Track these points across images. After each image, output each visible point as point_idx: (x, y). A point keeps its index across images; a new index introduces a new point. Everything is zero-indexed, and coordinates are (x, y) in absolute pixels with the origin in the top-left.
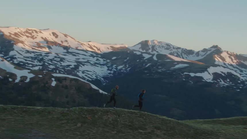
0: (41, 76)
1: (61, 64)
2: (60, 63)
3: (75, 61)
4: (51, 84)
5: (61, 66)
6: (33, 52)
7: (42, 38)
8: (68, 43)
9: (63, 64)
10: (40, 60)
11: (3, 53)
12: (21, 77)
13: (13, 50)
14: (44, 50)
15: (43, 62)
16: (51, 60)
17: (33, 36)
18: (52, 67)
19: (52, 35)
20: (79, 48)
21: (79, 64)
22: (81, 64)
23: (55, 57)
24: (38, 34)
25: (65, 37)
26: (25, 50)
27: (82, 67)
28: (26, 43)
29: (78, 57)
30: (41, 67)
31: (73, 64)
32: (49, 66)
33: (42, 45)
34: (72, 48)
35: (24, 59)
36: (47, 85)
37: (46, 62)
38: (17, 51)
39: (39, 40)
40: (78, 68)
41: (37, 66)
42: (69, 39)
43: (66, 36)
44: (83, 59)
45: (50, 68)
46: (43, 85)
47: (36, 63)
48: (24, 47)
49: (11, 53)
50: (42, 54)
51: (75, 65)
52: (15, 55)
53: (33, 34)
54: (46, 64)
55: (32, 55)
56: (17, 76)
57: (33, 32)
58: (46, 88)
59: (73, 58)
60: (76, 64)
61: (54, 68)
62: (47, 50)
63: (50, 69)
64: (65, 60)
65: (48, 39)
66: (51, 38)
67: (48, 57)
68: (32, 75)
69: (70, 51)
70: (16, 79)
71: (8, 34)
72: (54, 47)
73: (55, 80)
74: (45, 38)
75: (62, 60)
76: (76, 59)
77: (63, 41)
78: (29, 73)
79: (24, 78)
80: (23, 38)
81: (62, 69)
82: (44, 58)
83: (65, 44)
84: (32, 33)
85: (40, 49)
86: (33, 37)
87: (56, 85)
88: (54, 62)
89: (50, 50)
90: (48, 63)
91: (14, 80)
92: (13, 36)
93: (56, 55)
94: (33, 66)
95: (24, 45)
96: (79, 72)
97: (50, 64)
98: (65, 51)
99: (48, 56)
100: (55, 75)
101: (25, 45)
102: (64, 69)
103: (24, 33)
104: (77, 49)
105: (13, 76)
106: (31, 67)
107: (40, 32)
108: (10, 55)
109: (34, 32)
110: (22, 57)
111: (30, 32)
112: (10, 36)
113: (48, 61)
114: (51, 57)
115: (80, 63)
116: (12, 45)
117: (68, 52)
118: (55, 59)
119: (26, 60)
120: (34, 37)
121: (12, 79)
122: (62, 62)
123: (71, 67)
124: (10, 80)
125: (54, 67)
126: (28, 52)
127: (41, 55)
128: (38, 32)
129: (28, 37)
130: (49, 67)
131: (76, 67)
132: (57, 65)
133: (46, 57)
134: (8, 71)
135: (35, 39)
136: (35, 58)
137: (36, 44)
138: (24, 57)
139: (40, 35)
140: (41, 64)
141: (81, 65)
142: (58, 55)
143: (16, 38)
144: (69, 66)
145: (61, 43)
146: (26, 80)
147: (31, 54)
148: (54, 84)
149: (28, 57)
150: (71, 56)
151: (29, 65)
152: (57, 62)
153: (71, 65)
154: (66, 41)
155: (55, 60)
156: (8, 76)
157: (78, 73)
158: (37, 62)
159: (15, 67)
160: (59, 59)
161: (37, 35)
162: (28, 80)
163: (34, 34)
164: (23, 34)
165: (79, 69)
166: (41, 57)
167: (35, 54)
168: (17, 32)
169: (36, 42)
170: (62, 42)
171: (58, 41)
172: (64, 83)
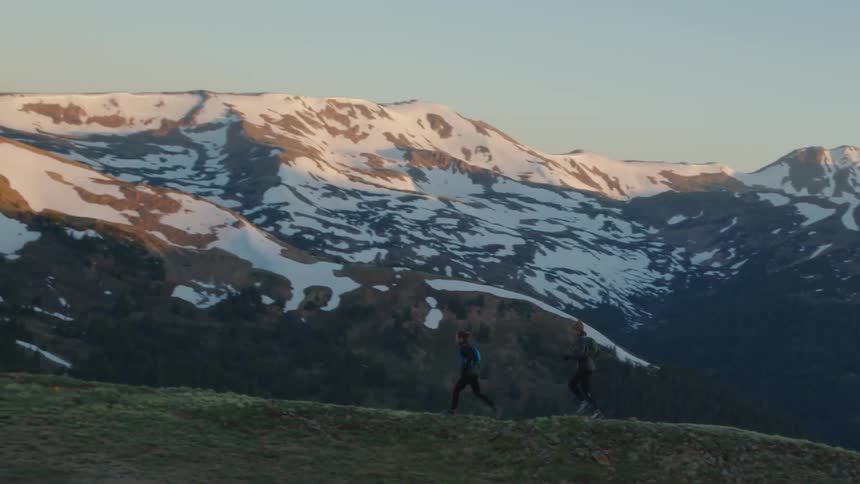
0: (383, 288)
1: (463, 240)
2: (459, 237)
3: (520, 230)
4: (424, 320)
5: (463, 249)
6: (354, 193)
7: (389, 136)
8: (490, 158)
9: (471, 241)
10: (380, 227)
11: (239, 195)
12: (307, 291)
13: (278, 183)
14: (396, 183)
15: (390, 232)
16: (424, 225)
17: (356, 128)
18: (426, 252)
19: (426, 124)
20: (535, 178)
21: (533, 241)
22: (543, 241)
23: (440, 213)
24: (372, 122)
25: (480, 135)
26: (323, 183)
27: (544, 254)
28: (326, 155)
29: (527, 215)
30: (384, 252)
31: (509, 243)
32: (415, 250)
33: (387, 165)
34: (506, 178)
35: (320, 220)
36: (406, 325)
37: (405, 233)
38: (293, 190)
39: (376, 143)
40: (530, 259)
41: (367, 246)
42: (493, 141)
43: (481, 128)
44: (551, 221)
45: (420, 258)
46: (390, 322)
47: (364, 234)
48: (317, 171)
49: (271, 196)
50: (389, 201)
51: (516, 248)
52: (286, 204)
53: (353, 122)
54: (404, 239)
55: (351, 204)
56: (293, 285)
57: (352, 114)
58: (404, 334)
59: (511, 219)
60: (521, 242)
61: (434, 257)
62: (408, 184)
63: (417, 262)
64: (477, 225)
65: (410, 139)
66: (425, 138)
67: (410, 212)
68: (349, 285)
69: (497, 188)
70: (290, 297)
71: (260, 122)
72: (434, 173)
73: (439, 306)
74: (401, 136)
75: (466, 224)
76: (522, 222)
77: (471, 148)
78: (337, 273)
79: (317, 295)
80: (317, 138)
81: (467, 261)
82: (397, 218)
83: (479, 162)
84: (350, 118)
85: (379, 181)
86: (352, 134)
87: (441, 324)
88: (433, 231)
89: (420, 183)
90: (411, 237)
91: (280, 303)
92: (276, 129)
93: (442, 205)
94: (355, 247)
95: (319, 166)
96: (533, 275)
97: (418, 242)
98: (479, 189)
99: (410, 209)
100: (437, 284)
101: (321, 163)
102: (473, 260)
103: (319, 115)
104: (525, 180)
105: (278, 285)
106: (345, 251)
107: (383, 114)
108: (263, 202)
109: (358, 112)
110: (311, 211)
111: (344, 112)
112: (267, 129)
113: (412, 228)
114: (423, 211)
115: (539, 237)
116: (273, 165)
117: (490, 195)
118: (440, 221)
119: (326, 224)
120: (359, 134)
121: (271, 296)
122: (465, 235)
123: (502, 253)
124: (267, 300)
125: (435, 253)
126: (333, 191)
127: (384, 204)
128: (375, 115)
129: (333, 131)
130: (415, 253)
131: (524, 255)
132: (448, 246)
133: (403, 213)
134: (256, 266)
135: (361, 142)
136: (363, 217)
137: (366, 159)
138: (319, 211)
139: (381, 125)
140: (382, 240)
141: (543, 247)
142: (451, 206)
143: (290, 135)
144: (492, 249)
145: (461, 157)
146: (325, 304)
147: (345, 199)
148: (434, 319)
149: (334, 213)
150: (501, 208)
151: (336, 243)
152: (448, 232)
153: (502, 247)
154: (484, 150)
155: (439, 227)
156: (258, 284)
157: (529, 280)
158: (369, 232)
159: (282, 251)
160: (454, 222)
161: (371, 127)
162: (333, 304)
163: (360, 121)
164: (317, 119)
165: (533, 263)
166: (383, 213)
167: (361, 201)
168: (294, 114)
169: (363, 155)
170: (467, 153)
171: (450, 147)
172: (475, 317)
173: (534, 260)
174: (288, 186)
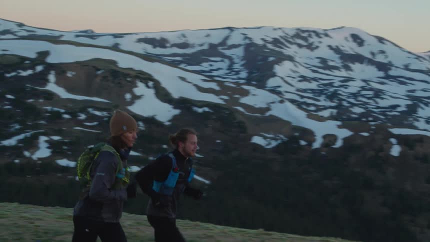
1: (377, 103)
2: (374, 101)
3: (408, 96)
4: (390, 151)
5: (378, 108)
6: (315, 79)
7: (330, 47)
8: (387, 57)
9: (383, 103)
10: (332, 96)
11: (254, 83)
12: (325, 137)
13: (274, 75)
14: (337, 73)
15: (338, 100)
16: (355, 95)
17: (311, 44)
18: (358, 110)
19: (350, 39)
20: (412, 67)
21: (416, 102)
22: (421, 101)
23: (363, 88)
24: (320, 40)
25: (380, 44)
26: (298, 74)
27: (422, 108)
28: (297, 59)
29: (411, 87)
30: (335, 111)
31: (403, 104)
32: (351, 109)
33: (331, 64)
34: (397, 67)
35: (298, 95)
36: (381, 154)
37: (344, 100)
38: (282, 78)
39: (324, 52)
40: (415, 112)
41: (325, 108)
42: (386, 47)
43: (381, 40)
44: (424, 90)
45: (354, 113)
46: (372, 153)
47: (323, 102)
48: (295, 69)
49: (272, 82)
50: (333, 83)
51: (408, 106)
52: (279, 87)
53: (311, 40)
54: (345, 103)
55: (314, 85)
56: (316, 134)
57: (310, 36)
58: (382, 159)
59: (401, 90)
60: (409, 102)
61: (363, 113)
62: (344, 73)
63: (354, 116)
64: (385, 95)
65: (342, 48)
66: (350, 47)
67: (346, 88)
68: (345, 133)
69: (393, 72)
70: (314, 141)
71: (261, 43)
72: (356, 67)
73: (399, 143)
74: (337, 47)
75: (378, 94)
76: (409, 91)
77: (375, 51)
78: (339, 127)
79: (330, 139)
80: (291, 50)
81: (379, 114)
82: (340, 92)
83: (380, 58)
84: (309, 39)
85: (327, 72)
86: (311, 47)
87: (401, 153)
88: (360, 99)
89: (350, 72)
90: (349, 102)
92: (270, 46)
93: (363, 84)
94: (320, 109)
95: (295, 65)
96: (418, 121)
97: (353, 105)
98: (381, 74)
99: (346, 87)
100: (396, 131)
101: (298, 64)
102: (383, 113)
103: (293, 37)
104: (407, 68)
105: (308, 134)
106: (315, 111)
107: (327, 35)
108: (267, 86)
109: (313, 34)
110: (292, 90)
111: (305, 35)
112: (264, 46)
113: (349, 97)
114: (354, 87)
115: (419, 99)
116: (271, 66)
117: (388, 77)
118: (364, 92)
119: (302, 97)
120: (314, 46)
121: (305, 141)
122: (378, 100)
123: (399, 109)
124: (303, 143)
125: (362, 110)
126: (304, 79)
127: (331, 85)
128: (322, 36)
129: (300, 46)
130: (351, 111)
131: (412, 110)
132: (368, 106)
133: (342, 89)
135: (316, 51)
136: (320, 92)
137: (318, 60)
138: (298, 90)
139: (326, 41)
140: (333, 104)
141: (422, 105)
142: (368, 84)
143: (277, 49)
144: (394, 107)
145: (370, 56)
146: (334, 144)
147: (310, 83)
148: (396, 151)
149: (305, 91)
150: (395, 84)
151: (308, 107)
152: (369, 98)
153: (398, 106)
154: (383, 52)
155: (363, 96)
156: (297, 134)
157: (416, 124)
158: (325, 100)
160: (371, 93)
161: (320, 42)
162: (339, 144)
163: (314, 40)
164: (291, 40)
165: (417, 114)
166: (332, 90)
167: (318, 83)
168: (278, 37)
169: (318, 58)
170: (373, 54)
171: (364, 51)
173: (418, 113)
174: (279, 77)
